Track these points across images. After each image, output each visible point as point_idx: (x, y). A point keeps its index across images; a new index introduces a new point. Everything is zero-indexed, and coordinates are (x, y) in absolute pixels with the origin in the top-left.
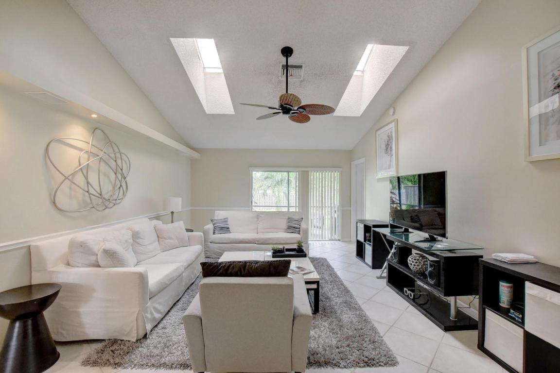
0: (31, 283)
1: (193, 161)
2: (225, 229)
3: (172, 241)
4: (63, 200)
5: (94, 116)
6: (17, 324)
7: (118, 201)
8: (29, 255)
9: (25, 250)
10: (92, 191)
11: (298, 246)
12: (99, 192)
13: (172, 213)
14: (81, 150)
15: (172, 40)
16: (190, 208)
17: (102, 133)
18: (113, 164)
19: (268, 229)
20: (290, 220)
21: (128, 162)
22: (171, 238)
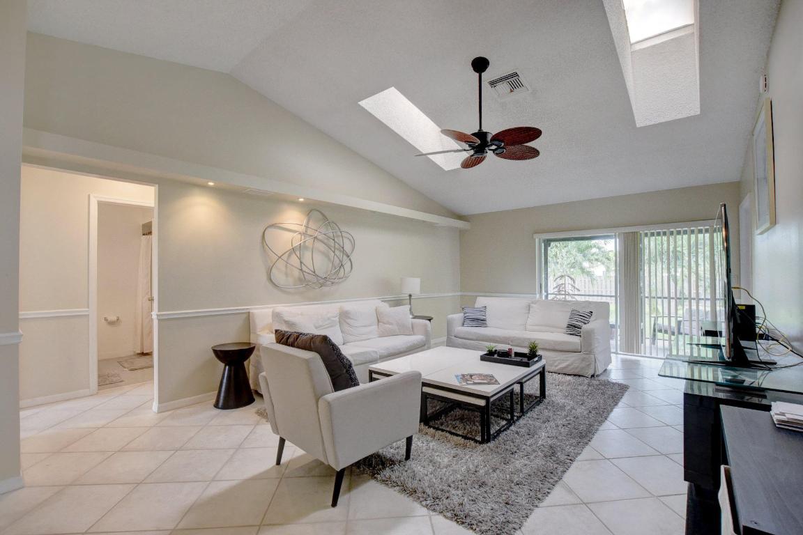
0: (250, 340)
1: (462, 232)
2: (481, 322)
3: (390, 326)
4: (278, 276)
5: (301, 200)
6: (227, 367)
7: (336, 281)
8: (248, 319)
9: (245, 316)
10: (304, 268)
11: (531, 351)
12: (313, 270)
13: (410, 296)
14: (295, 232)
15: (363, 103)
16: (459, 294)
17: (319, 214)
18: (332, 243)
19: (536, 325)
20: (574, 313)
21: (351, 238)
22: (389, 323)
